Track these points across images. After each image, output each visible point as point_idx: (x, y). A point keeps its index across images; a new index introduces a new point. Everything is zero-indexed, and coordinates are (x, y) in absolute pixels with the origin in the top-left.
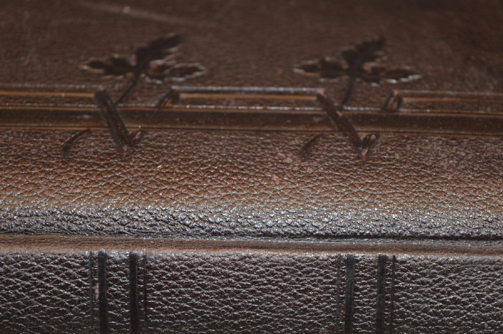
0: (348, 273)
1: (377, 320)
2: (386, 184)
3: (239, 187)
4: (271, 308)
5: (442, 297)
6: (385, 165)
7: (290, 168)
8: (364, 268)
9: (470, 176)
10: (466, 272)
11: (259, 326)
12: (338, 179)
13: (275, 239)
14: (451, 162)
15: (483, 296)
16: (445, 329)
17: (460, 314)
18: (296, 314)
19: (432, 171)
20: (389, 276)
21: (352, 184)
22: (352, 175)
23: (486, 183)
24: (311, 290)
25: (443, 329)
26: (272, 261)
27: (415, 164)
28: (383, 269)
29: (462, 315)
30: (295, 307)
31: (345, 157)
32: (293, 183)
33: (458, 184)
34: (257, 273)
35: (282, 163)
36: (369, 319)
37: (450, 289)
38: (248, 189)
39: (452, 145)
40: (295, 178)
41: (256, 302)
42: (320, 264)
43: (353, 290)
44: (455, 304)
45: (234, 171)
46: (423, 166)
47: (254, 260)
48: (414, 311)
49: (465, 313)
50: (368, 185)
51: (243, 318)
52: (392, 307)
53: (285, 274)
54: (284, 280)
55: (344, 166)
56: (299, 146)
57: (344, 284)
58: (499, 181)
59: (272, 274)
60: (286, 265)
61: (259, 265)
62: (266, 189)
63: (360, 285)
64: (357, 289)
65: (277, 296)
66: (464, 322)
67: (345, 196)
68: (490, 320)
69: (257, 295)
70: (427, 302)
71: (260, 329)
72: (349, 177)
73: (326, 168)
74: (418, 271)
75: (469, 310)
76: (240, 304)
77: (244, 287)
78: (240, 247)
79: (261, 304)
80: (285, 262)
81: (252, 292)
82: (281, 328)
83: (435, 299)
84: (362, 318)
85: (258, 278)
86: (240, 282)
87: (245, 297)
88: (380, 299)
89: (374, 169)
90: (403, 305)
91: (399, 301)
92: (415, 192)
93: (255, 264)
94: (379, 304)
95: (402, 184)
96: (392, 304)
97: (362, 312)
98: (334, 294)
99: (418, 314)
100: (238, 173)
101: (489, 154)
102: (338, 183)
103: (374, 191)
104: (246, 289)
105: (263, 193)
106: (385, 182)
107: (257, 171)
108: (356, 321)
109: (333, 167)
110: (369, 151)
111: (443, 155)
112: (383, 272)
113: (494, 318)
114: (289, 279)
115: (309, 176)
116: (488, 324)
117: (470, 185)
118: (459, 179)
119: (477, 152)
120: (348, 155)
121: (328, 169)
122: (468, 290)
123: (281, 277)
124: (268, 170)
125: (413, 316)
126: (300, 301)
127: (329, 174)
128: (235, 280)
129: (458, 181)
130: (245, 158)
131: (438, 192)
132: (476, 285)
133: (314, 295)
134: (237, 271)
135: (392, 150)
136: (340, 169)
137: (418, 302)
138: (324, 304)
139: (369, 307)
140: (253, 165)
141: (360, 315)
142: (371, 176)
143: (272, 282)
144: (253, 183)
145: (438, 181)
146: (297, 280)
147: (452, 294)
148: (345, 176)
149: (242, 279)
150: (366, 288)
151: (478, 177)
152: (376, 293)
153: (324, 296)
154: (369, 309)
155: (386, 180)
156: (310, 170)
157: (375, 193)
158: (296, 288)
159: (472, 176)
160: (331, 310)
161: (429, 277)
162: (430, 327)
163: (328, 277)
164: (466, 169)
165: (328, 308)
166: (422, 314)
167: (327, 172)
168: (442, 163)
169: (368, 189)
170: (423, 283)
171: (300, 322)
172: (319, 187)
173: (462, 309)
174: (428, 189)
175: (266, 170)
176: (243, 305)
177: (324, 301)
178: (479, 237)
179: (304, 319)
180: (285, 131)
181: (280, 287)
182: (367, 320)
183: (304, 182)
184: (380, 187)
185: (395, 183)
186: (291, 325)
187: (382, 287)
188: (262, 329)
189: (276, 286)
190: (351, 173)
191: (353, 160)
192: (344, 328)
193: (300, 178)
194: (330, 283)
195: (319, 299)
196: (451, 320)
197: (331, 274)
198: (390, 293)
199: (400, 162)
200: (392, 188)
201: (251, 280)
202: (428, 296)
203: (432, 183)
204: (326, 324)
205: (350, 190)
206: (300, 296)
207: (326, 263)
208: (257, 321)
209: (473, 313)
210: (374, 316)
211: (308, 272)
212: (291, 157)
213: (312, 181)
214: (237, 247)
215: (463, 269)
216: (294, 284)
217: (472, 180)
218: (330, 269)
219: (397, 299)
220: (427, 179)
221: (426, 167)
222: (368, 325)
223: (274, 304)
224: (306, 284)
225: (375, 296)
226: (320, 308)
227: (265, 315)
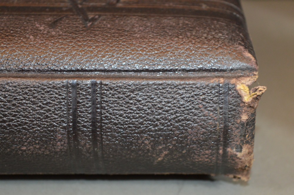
0: (73, 92)
1: (92, 122)
2: (99, 40)
3: (8, 42)
4: (26, 115)
5: (131, 106)
6: (100, 30)
7: (41, 32)
8: (83, 89)
9: (151, 35)
10: (145, 90)
11: (19, 127)
12: (70, 38)
13: (29, 73)
14: (141, 28)
15: (155, 105)
16: (134, 127)
17: (142, 117)
18: (42, 119)
19: (128, 33)
20: (98, 93)
21: (78, 40)
22: (79, 35)
23: (160, 39)
24: (50, 103)
25: (133, 127)
26: (26, 85)
27: (118, 30)
28: (94, 89)
29: (144, 117)
30: (41, 114)
31: (77, 27)
32: (42, 40)
33: (143, 39)
34: (17, 93)
35: (37, 30)
36: (87, 121)
37: (136, 101)
38: (14, 43)
39: (143, 21)
40: (43, 37)
41: (17, 112)
42: (55, 87)
43: (76, 103)
44: (139, 111)
45: (7, 34)
46: (123, 31)
47: (15, 84)
48: (114, 115)
49: (145, 116)
50: (88, 41)
51: (9, 122)
52: (101, 113)
53: (34, 93)
54: (33, 97)
55: (76, 31)
56: (50, 21)
57: (71, 99)
58: (168, 38)
59: (26, 93)
60: (34, 87)
61: (18, 88)
62: (25, 44)
63: (81, 99)
64: (79, 102)
65: (29, 107)
66: (145, 122)
67: (74, 47)
68: (160, 120)
69: (17, 107)
70: (122, 110)
71: (20, 129)
72: (77, 37)
73: (64, 32)
74: (116, 90)
75: (148, 114)
76: (6, 113)
77: (9, 101)
78: (6, 77)
79: (20, 112)
80: (34, 85)
81: (14, 105)
82: (33, 128)
83: (126, 108)
84: (83, 121)
85: (17, 96)
86: (6, 99)
87: (10, 108)
88: (93, 109)
89: (93, 33)
90: (107, 112)
91: (105, 109)
92: (116, 44)
93: (15, 87)
94: (93, 111)
95: (109, 40)
96: (101, 111)
97: (82, 117)
98: (65, 106)
99: (117, 118)
100: (9, 35)
101: (165, 25)
102: (70, 40)
103: (91, 44)
104: (10, 103)
105: (23, 46)
106: (99, 39)
107: (21, 34)
108: (79, 123)
109: (68, 32)
110: (92, 24)
111: (137, 25)
112: (95, 91)
113: (163, 119)
114: (36, 97)
115: (53, 36)
116: (160, 123)
117: (150, 40)
118: (144, 37)
119: (158, 23)
120: (79, 25)
121: (65, 32)
122: (146, 101)
123: (31, 95)
124: (28, 33)
125: (114, 119)
126: (45, 110)
127: (65, 35)
128: (3, 97)
129: (143, 38)
130: (15, 28)
131: (130, 44)
132: (152, 99)
133: (52, 106)
134: (4, 92)
135: (106, 23)
136: (72, 32)
137: (116, 110)
138: (59, 112)
139: (87, 114)
140: (19, 31)
141: (81, 119)
142: (91, 36)
143: (26, 98)
144: (18, 40)
145: (131, 38)
146: (42, 97)
147: (137, 104)
148: (74, 36)
149: (7, 97)
150: (84, 102)
151: (155, 36)
152: (90, 105)
153: (59, 107)
154: (87, 115)
155: (100, 38)
156: (54, 33)
157: (92, 45)
158: (41, 102)
159: (152, 35)
160: (63, 116)
161: (122, 94)
162: (125, 126)
163: (60, 95)
164: (149, 32)
165: (61, 115)
166: (120, 117)
167: (64, 34)
168: (135, 29)
169: (87, 43)
170: (119, 98)
171: (44, 124)
172: (58, 42)
173: (143, 114)
174: (124, 43)
175: (26, 33)
176: (8, 113)
177: (59, 110)
178: (154, 70)
179: (47, 122)
180: (45, 15)
181: (31, 101)
182: (86, 122)
183: (49, 39)
184: (95, 41)
185: (105, 40)
186: (39, 126)
187: (94, 101)
188: (21, 129)
189: (29, 100)
190: (79, 34)
191: (81, 28)
192: (72, 127)
193: (47, 37)
194: (62, 99)
195: (55, 109)
196: (137, 121)
197: (62, 93)
198: (99, 104)
199: (110, 28)
200: (102, 42)
201: (13, 97)
202: (122, 106)
203: (127, 39)
204: (60, 125)
205: (77, 44)
206: (44, 108)
207: (59, 86)
208: (17, 124)
209: (150, 116)
210: (90, 119)
211: (48, 92)
212: (44, 27)
213: (54, 39)
214: (4, 77)
215: (143, 89)
216: (40, 99)
217: (152, 37)
218: (62, 90)
219: (103, 108)
220: (124, 37)
221: (125, 31)
222: (86, 126)
223: (28, 112)
224: (47, 99)
225: (90, 106)
226: (56, 114)
227: (23, 120)
